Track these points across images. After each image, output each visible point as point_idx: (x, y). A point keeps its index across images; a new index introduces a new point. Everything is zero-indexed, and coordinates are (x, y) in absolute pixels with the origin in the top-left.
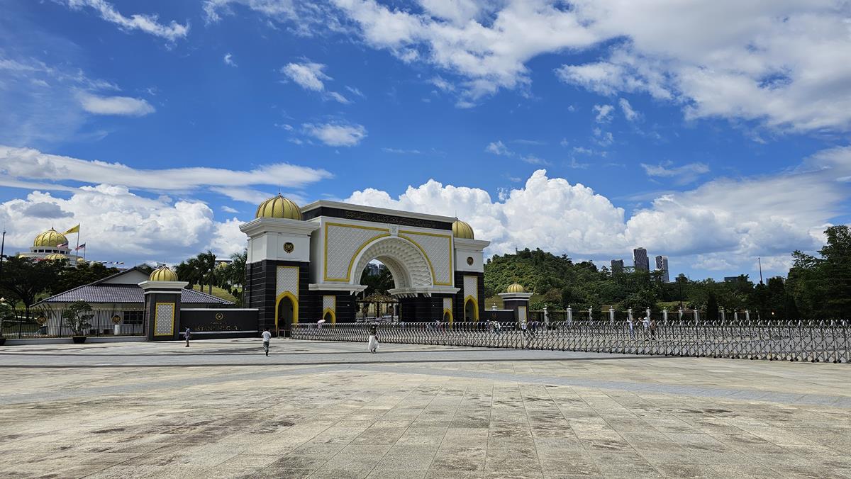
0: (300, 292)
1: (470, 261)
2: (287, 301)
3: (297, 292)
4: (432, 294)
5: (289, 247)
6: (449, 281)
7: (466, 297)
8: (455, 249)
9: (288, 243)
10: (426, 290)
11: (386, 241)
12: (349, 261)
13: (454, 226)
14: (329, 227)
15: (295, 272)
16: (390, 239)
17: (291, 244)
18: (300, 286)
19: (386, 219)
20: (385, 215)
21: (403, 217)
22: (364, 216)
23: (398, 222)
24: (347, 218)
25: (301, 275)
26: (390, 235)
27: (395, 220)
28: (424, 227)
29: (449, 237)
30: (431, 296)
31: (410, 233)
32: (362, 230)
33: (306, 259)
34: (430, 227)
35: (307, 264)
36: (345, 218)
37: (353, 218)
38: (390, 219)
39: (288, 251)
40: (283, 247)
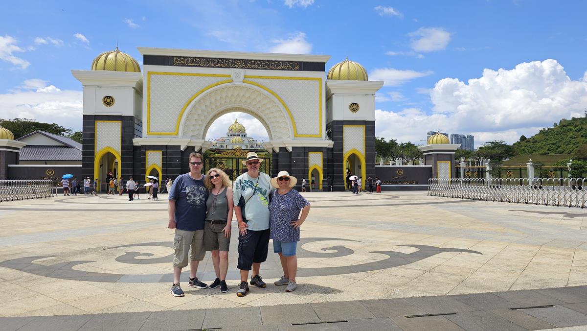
0: (123, 147)
1: (354, 107)
2: (109, 157)
3: (120, 147)
4: (293, 148)
6: (318, 132)
7: (347, 151)
9: (107, 97)
10: (284, 143)
12: (178, 112)
14: (153, 76)
15: (117, 126)
16: (231, 86)
17: (110, 97)
18: (123, 141)
19: (228, 64)
20: (226, 59)
21: (251, 60)
22: (198, 62)
23: (246, 66)
24: (176, 65)
25: (123, 130)
26: (232, 81)
27: (241, 64)
28: (282, 69)
29: (321, 79)
30: (291, 150)
31: (260, 77)
32: (195, 78)
33: (129, 112)
34: (291, 70)
35: (131, 118)
36: (173, 65)
37: (184, 65)
38: (233, 63)
39: (108, 104)
40: (102, 101)
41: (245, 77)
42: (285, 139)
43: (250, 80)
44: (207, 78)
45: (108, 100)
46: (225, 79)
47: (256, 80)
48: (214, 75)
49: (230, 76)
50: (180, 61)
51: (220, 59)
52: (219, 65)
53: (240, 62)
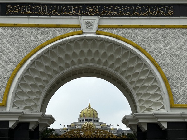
19: (77, 11)
20: (74, 5)
21: (107, 5)
22: (37, 10)
23: (100, 13)
27: (93, 11)
28: (150, 15)
30: (166, 128)
31: (120, 27)
32: (33, 30)
34: (163, 16)
36: (5, 15)
37: (19, 14)
38: (83, 10)
41: (100, 27)
42: (157, 110)
43: (107, 31)
44: (48, 30)
46: (71, 31)
47: (114, 31)
48: (58, 26)
49: (79, 27)
50: (13, 9)
51: (66, 5)
52: (65, 12)
53: (93, 8)
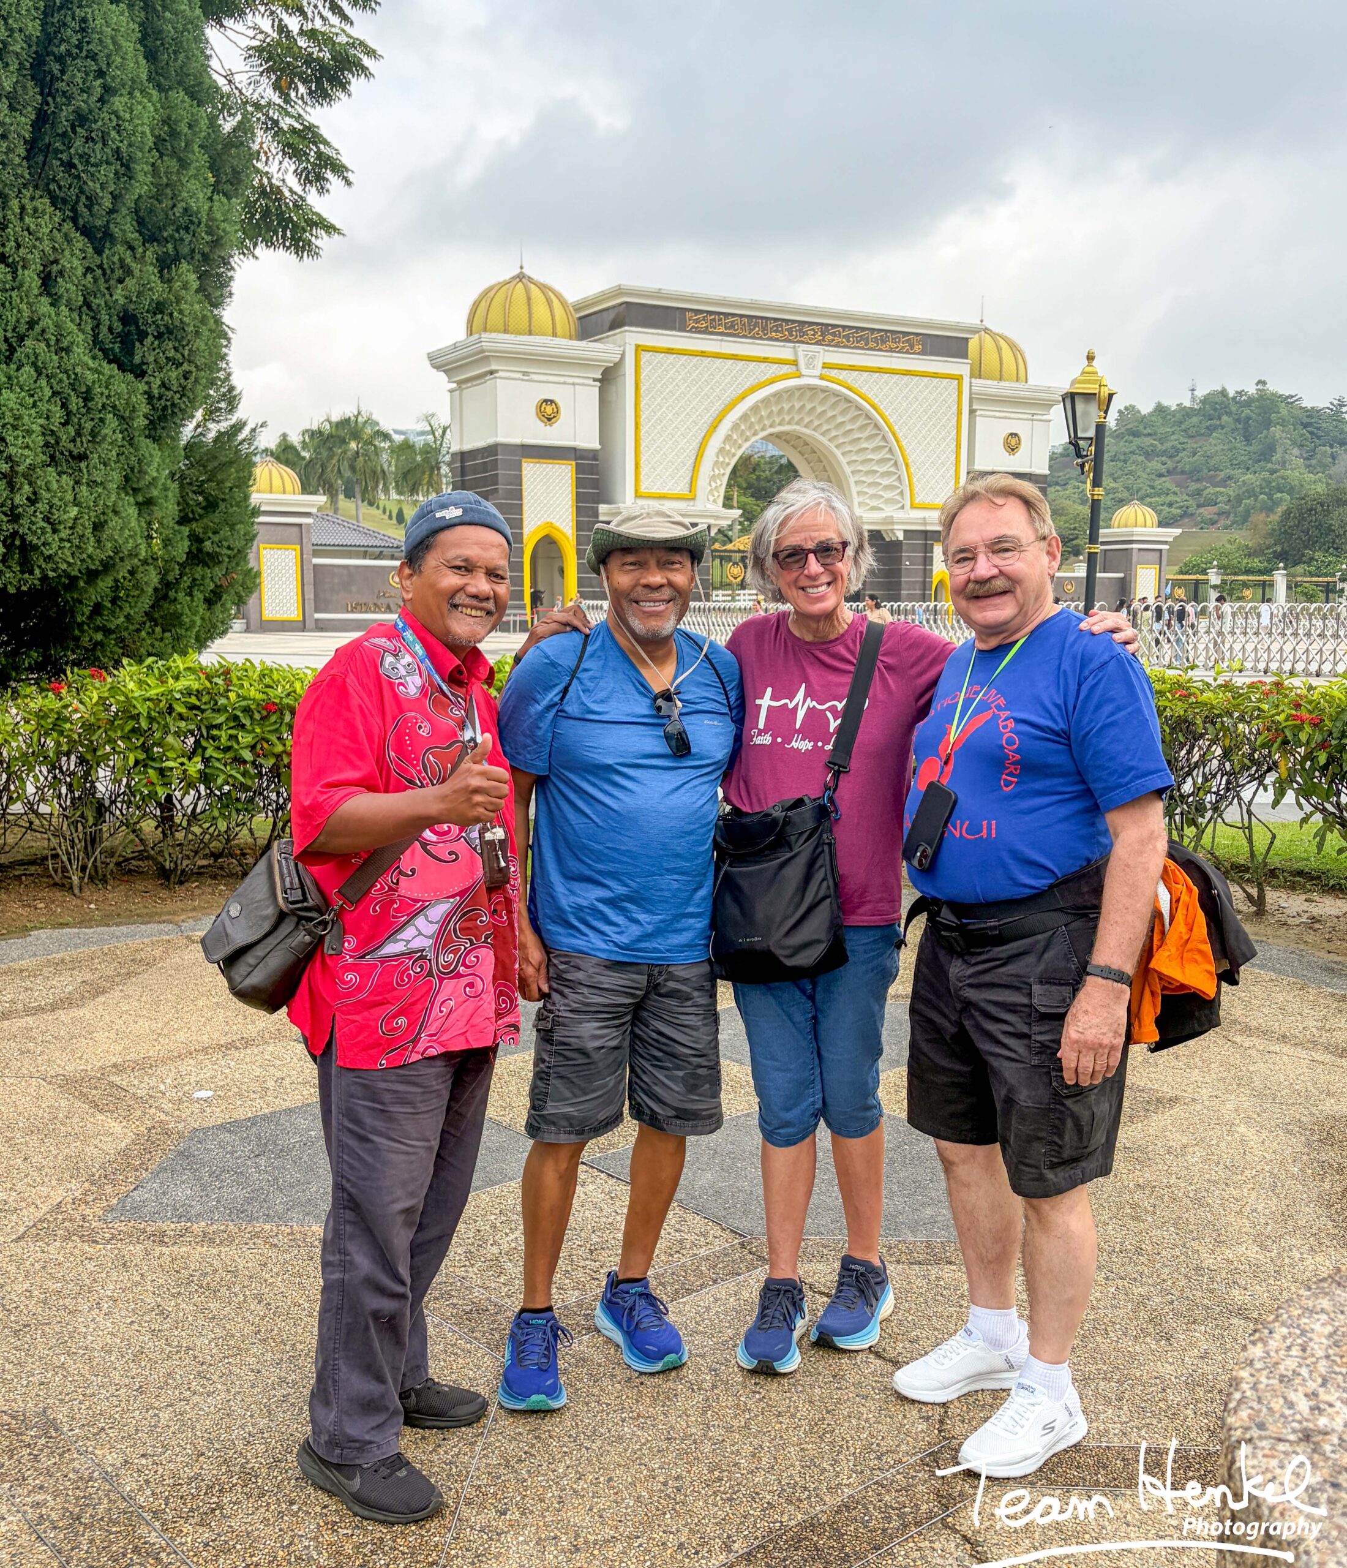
0: (579, 527)
1: (1012, 443)
2: (548, 545)
3: (573, 524)
4: (905, 531)
5: (548, 411)
8: (972, 412)
9: (546, 401)
10: (890, 521)
11: (790, 392)
12: (695, 445)
13: (973, 345)
14: (646, 357)
15: (564, 474)
16: (799, 388)
17: (552, 402)
18: (579, 511)
19: (790, 331)
20: (787, 321)
21: (834, 326)
22: (732, 326)
23: (823, 339)
24: (690, 331)
25: (580, 483)
26: (800, 376)
27: (814, 335)
28: (891, 350)
29: (959, 378)
30: (901, 538)
31: (852, 368)
32: (728, 364)
33: (589, 440)
34: (907, 352)
35: (593, 455)
36: (684, 330)
37: (705, 331)
38: (800, 331)
39: (549, 419)
40: (534, 410)
41: (825, 365)
42: (889, 511)
43: (834, 373)
44: (751, 366)
45: (549, 409)
46: (785, 369)
47: (843, 375)
48: (765, 360)
49: (795, 363)
50: (697, 321)
51: (776, 320)
52: (774, 334)
53: (813, 330)
